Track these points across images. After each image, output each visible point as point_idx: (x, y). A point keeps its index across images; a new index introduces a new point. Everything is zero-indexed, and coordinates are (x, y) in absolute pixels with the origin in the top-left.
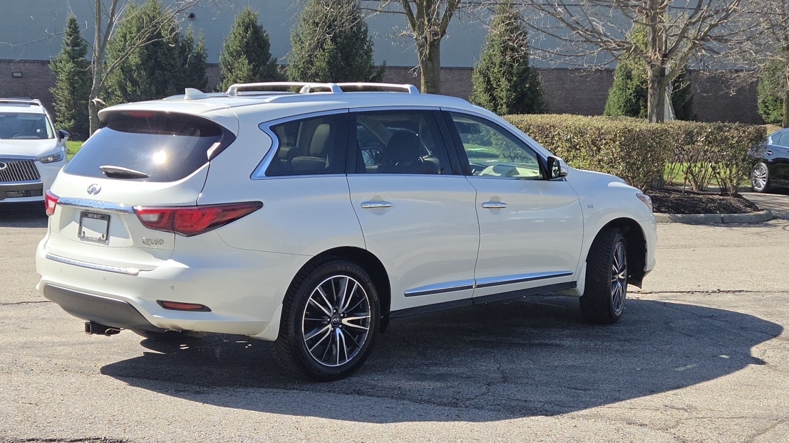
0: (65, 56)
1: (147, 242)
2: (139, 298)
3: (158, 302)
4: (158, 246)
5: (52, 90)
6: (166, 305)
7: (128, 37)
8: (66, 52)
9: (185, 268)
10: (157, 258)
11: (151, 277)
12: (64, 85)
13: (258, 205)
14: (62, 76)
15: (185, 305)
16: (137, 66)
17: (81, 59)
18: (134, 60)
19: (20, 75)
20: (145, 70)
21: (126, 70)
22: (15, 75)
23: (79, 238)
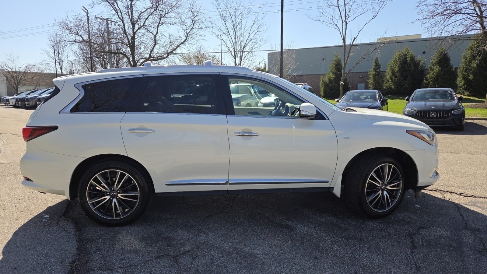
0: (373, 70)
5: (368, 81)
7: (395, 62)
8: (374, 68)
12: (372, 79)
13: (55, 128)
14: (371, 76)
16: (397, 71)
17: (378, 70)
18: (396, 69)
19: (362, 76)
20: (400, 72)
21: (393, 73)
22: (360, 77)
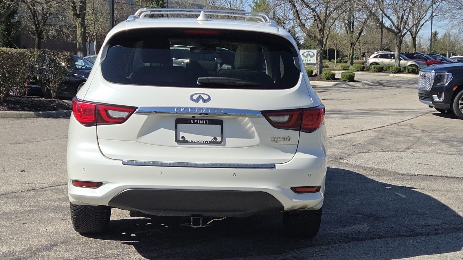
1: (275, 140)
2: (278, 187)
3: (292, 188)
4: (287, 143)
6: (297, 190)
9: (315, 158)
10: (284, 152)
11: (285, 169)
15: (312, 189)
23: (176, 143)
